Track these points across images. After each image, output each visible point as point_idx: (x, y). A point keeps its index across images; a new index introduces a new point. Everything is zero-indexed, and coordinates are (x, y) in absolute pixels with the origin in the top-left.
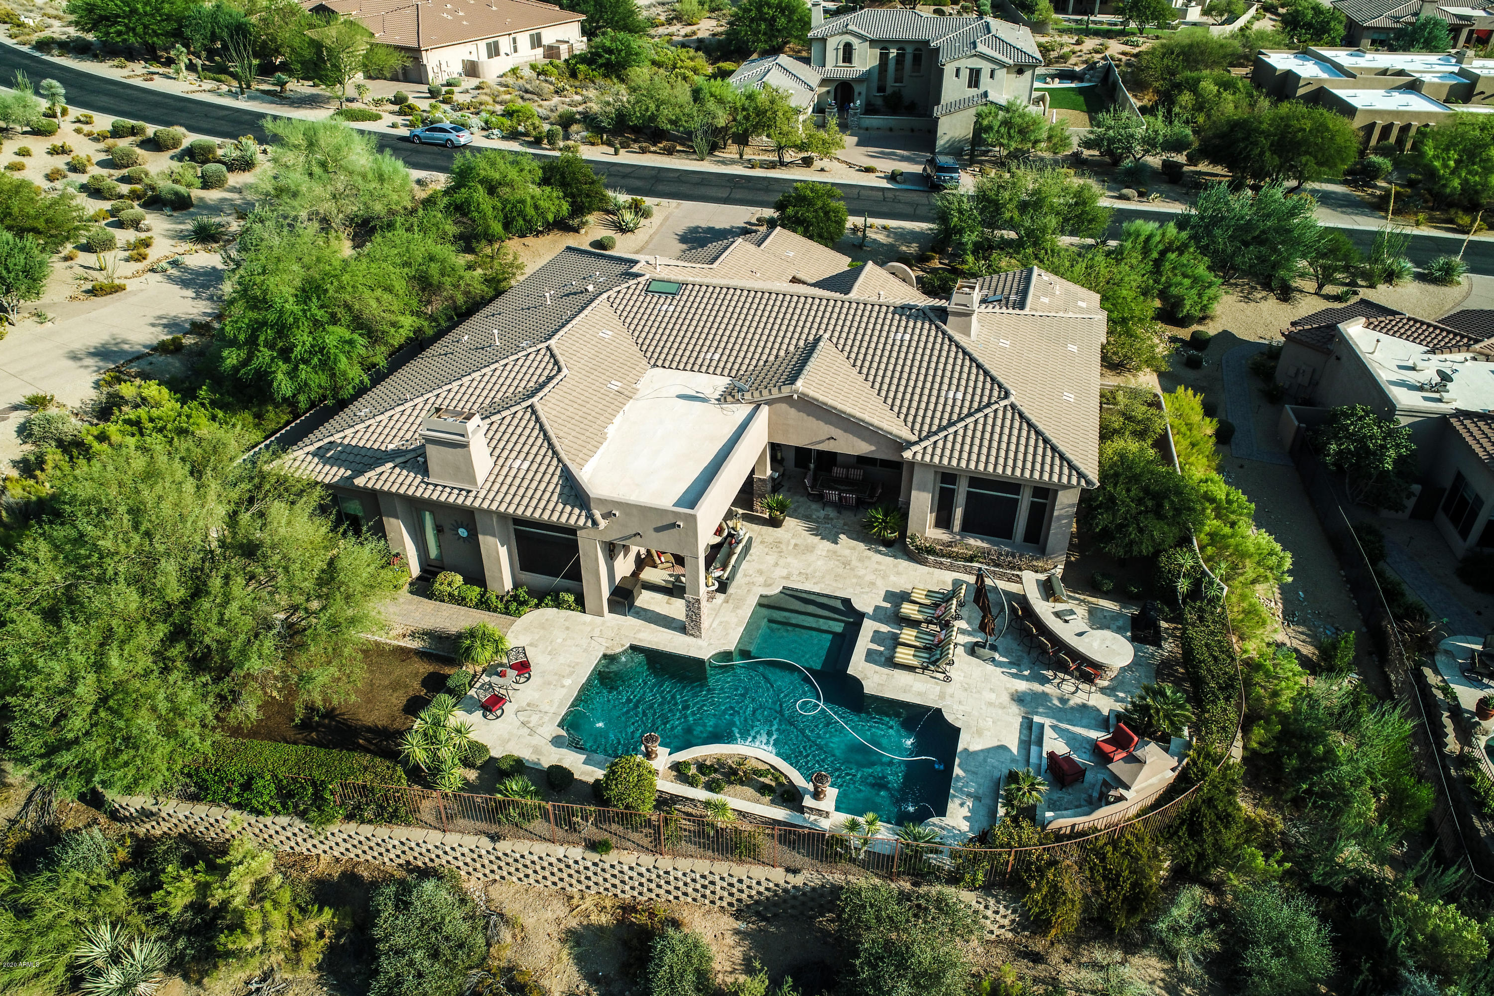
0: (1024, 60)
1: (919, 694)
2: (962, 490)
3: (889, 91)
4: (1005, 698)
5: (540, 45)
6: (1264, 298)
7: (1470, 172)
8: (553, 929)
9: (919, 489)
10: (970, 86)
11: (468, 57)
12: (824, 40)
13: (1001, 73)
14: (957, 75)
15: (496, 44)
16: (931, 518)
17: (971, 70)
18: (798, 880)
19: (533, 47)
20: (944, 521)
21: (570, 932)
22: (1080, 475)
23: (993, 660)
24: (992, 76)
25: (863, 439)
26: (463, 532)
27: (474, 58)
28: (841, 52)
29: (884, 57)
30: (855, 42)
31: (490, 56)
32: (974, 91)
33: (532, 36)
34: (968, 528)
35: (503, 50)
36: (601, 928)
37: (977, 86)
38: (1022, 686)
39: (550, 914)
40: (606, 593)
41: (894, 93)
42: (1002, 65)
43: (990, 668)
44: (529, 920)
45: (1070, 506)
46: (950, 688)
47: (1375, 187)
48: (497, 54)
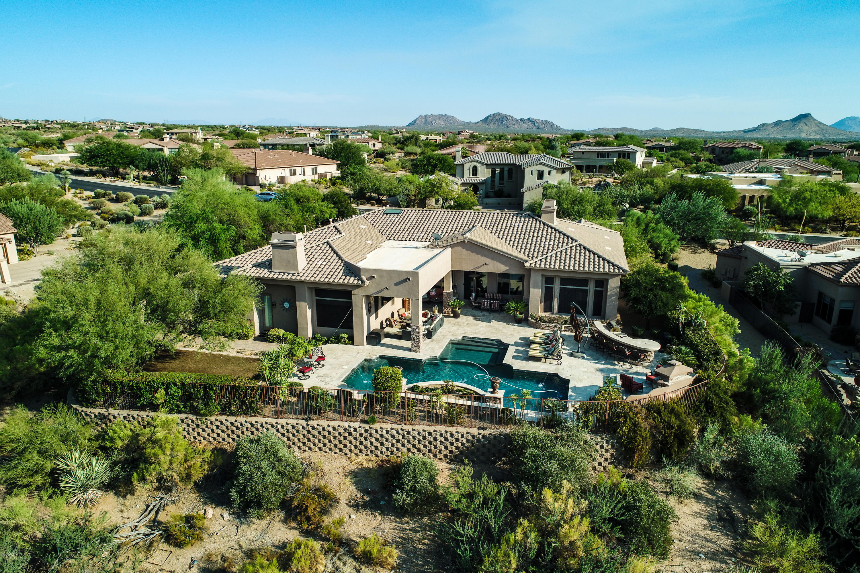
0: (565, 166)
1: (544, 369)
2: (557, 286)
3: (497, 189)
4: (593, 370)
5: (316, 173)
6: (704, 252)
7: (797, 205)
8: (341, 471)
9: (534, 287)
10: (538, 179)
11: (280, 175)
12: (462, 165)
13: (554, 172)
14: (532, 174)
15: (295, 170)
16: (541, 306)
17: (539, 171)
18: (486, 432)
19: (313, 174)
20: (548, 308)
21: (351, 472)
22: (619, 268)
23: (583, 358)
24: (549, 174)
25: (502, 263)
26: (287, 305)
27: (283, 175)
28: (471, 171)
29: (493, 173)
30: (479, 166)
31: (291, 175)
32: (540, 181)
33: (313, 169)
34: (561, 310)
35: (297, 173)
36: (369, 469)
37: (542, 178)
38: (602, 366)
39: (338, 464)
40: (366, 334)
41: (499, 190)
42: (554, 168)
43: (582, 360)
44: (326, 467)
45: (615, 288)
46: (560, 367)
47: (751, 220)
48: (295, 174)
